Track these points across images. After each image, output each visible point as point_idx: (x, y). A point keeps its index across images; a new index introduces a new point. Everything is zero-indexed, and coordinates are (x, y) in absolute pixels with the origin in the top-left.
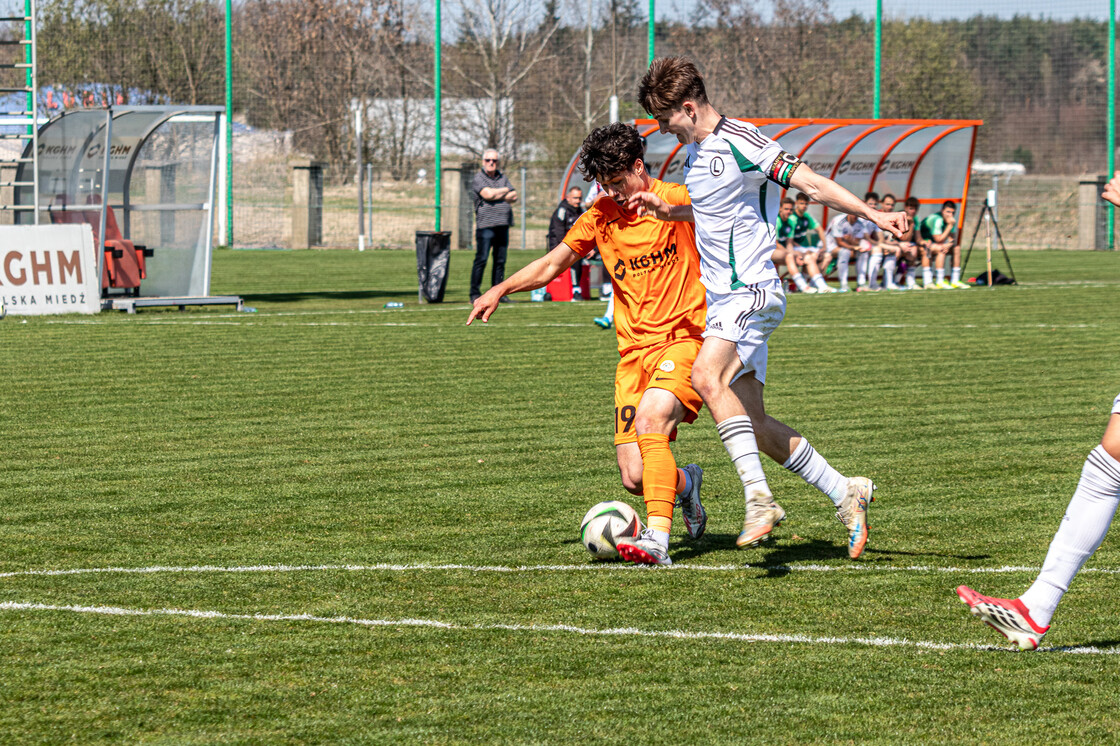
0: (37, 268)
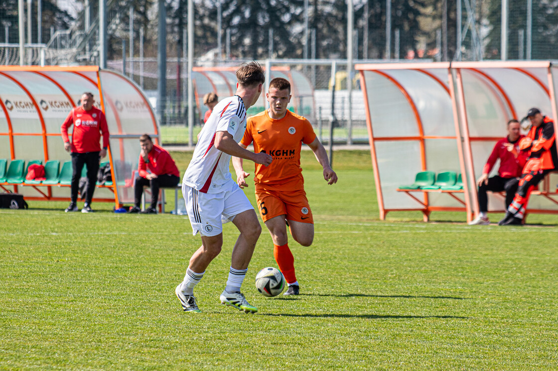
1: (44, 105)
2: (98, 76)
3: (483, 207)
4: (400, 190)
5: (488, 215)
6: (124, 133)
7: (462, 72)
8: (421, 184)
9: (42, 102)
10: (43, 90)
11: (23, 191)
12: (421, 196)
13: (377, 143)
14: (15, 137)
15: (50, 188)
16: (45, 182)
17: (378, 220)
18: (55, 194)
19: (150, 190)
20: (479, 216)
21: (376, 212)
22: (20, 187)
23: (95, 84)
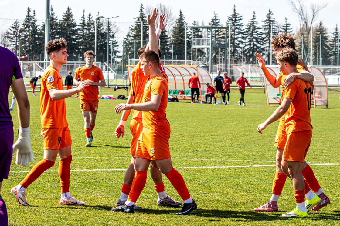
1: (184, 75)
2: (197, 68)
4: (273, 98)
6: (203, 83)
8: (278, 97)
9: (183, 75)
10: (183, 72)
11: (178, 98)
12: (278, 100)
13: (267, 86)
14: (177, 84)
15: (185, 97)
16: (184, 95)
17: (267, 106)
18: (186, 98)
19: (210, 97)
21: (267, 104)
22: (177, 96)
23: (196, 70)
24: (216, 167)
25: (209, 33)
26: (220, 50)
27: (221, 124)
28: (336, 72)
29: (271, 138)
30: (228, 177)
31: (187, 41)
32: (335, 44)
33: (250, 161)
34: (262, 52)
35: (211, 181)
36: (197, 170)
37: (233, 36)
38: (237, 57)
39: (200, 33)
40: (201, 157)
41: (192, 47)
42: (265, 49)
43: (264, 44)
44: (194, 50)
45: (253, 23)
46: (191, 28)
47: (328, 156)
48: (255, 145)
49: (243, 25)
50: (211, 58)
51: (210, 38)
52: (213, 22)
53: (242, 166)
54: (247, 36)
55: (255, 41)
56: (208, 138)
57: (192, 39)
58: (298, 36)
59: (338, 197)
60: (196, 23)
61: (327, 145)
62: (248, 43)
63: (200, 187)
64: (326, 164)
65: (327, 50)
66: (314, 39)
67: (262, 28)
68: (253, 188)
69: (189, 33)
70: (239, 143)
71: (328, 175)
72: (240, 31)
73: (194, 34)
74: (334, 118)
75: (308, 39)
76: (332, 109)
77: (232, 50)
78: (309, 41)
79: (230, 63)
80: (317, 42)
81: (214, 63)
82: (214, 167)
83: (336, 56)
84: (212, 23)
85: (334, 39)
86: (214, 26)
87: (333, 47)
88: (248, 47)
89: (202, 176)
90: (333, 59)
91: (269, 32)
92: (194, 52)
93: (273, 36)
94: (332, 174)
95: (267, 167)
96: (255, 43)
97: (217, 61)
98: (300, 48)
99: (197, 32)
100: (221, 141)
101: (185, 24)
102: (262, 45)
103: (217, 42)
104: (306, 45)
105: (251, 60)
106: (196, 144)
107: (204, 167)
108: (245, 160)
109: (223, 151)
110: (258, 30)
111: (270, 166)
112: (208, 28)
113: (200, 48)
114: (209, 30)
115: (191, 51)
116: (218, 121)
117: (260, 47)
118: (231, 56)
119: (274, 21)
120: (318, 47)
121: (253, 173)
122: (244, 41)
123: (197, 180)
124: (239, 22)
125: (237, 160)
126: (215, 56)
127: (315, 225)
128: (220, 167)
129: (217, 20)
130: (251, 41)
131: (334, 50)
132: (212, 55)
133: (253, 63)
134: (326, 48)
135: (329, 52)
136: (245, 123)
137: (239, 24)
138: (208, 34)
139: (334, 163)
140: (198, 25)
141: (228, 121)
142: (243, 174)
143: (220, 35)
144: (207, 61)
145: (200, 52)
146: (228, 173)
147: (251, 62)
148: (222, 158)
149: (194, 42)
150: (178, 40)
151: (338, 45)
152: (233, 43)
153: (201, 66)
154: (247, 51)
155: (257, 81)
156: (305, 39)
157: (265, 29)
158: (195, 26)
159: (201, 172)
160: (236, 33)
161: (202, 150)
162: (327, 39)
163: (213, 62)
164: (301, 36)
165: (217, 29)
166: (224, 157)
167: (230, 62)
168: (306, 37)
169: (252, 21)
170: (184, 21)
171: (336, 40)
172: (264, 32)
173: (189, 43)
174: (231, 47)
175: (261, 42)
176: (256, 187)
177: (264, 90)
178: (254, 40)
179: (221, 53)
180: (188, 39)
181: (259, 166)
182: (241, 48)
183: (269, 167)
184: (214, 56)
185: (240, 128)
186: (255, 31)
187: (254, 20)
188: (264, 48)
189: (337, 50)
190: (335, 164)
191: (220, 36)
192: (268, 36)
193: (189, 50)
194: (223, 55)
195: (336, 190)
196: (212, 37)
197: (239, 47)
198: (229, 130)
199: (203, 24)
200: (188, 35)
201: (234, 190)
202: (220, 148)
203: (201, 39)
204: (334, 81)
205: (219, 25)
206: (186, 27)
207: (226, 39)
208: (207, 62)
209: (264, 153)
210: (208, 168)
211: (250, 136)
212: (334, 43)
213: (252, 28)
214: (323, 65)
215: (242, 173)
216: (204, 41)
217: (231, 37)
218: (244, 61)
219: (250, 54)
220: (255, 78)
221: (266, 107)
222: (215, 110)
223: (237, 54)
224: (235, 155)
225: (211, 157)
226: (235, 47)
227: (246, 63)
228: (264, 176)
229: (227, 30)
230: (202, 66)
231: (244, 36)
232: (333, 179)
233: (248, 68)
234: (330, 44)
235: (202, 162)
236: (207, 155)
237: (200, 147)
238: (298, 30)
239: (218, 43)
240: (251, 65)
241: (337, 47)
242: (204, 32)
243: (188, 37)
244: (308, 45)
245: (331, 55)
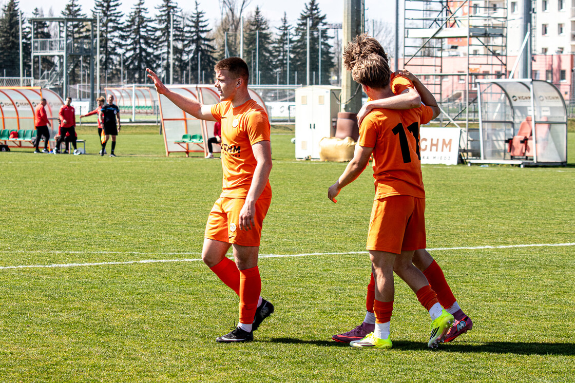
0: (432, 145)
1: (18, 104)
2: (41, 91)
3: (211, 151)
4: (175, 143)
5: (213, 154)
6: (53, 117)
7: (202, 89)
8: (185, 140)
9: (17, 103)
10: (17, 98)
11: (9, 144)
12: (185, 145)
13: (165, 121)
14: (5, 119)
15: (20, 142)
16: (18, 139)
17: (165, 156)
18: (23, 144)
19: (64, 143)
20: (210, 154)
21: (165, 153)
22: (7, 141)
23: (40, 95)
24: (74, 264)
25: (62, 29)
26: (81, 59)
27: (83, 189)
28: (286, 96)
29: (171, 212)
30: (95, 282)
31: (23, 43)
32: (283, 47)
33: (134, 252)
34: (155, 62)
35: (65, 289)
36: (41, 270)
37: (104, 35)
38: (111, 71)
39: (46, 30)
40: (49, 248)
41: (33, 55)
42: (161, 57)
43: (159, 49)
44: (37, 59)
45: (140, 12)
46: (31, 21)
47: (270, 242)
48: (143, 225)
49: (122, 16)
50: (67, 73)
51: (65, 39)
52: (70, 10)
53: (120, 263)
54: (129, 33)
55: (143, 43)
56: (61, 213)
57: (32, 40)
58: (218, 34)
59: (288, 314)
60: (39, 12)
61: (268, 224)
62: (132, 46)
63: (46, 301)
64: (267, 256)
65: (269, 57)
66: (246, 38)
67: (155, 20)
68: (139, 300)
69: (27, 30)
70: (116, 222)
71: (271, 275)
72: (116, 25)
73: (36, 32)
74: (282, 177)
75: (235, 39)
76: (279, 160)
77: (104, 60)
78: (237, 42)
79: (100, 83)
80: (251, 44)
81: (72, 82)
82: (71, 265)
83: (284, 67)
84: (68, 12)
85: (281, 39)
86: (71, 17)
87: (279, 52)
88: (132, 53)
89: (50, 280)
90: (279, 74)
91: (167, 28)
92: (35, 63)
93: (174, 33)
94: (278, 274)
95: (165, 263)
96: (144, 46)
97: (76, 78)
98: (221, 55)
99: (40, 28)
100: (83, 220)
101: (19, 14)
102: (155, 50)
103: (76, 45)
104: (233, 49)
105: (137, 76)
106: (40, 225)
107: (54, 265)
108: (127, 252)
109: (87, 236)
110: (149, 24)
111: (170, 261)
112: (59, 20)
113: (46, 56)
114: (62, 24)
115: (30, 61)
116: (78, 184)
117: (152, 54)
118: (101, 69)
119: (176, 7)
120: (253, 51)
121: (139, 274)
122: (123, 43)
123: (40, 289)
124: (115, 9)
125: (112, 251)
126: (73, 70)
127: (248, 362)
128: (83, 265)
129: (76, 6)
130: (136, 42)
131: (281, 58)
132: (67, 68)
133: (140, 82)
134: (268, 55)
135: (272, 61)
136: (127, 188)
137: (114, 14)
138: (60, 31)
139: (281, 254)
140: (43, 15)
141: (96, 184)
142: (122, 275)
143: (82, 33)
144: (58, 79)
145: (47, 62)
146: (95, 275)
147: (136, 80)
148: (85, 248)
149: (36, 45)
150: (7, 41)
151: (288, 49)
152: (104, 45)
153: (48, 87)
154: (130, 61)
155: (147, 113)
156: (231, 38)
157: (160, 21)
158: (38, 17)
159: (49, 274)
160: (109, 29)
161: (50, 235)
162: (268, 38)
163: (70, 81)
164: (224, 33)
165: (75, 23)
166: (89, 247)
167: (100, 80)
168: (232, 36)
169: (137, 9)
170: (18, 9)
171: (284, 40)
172: (158, 26)
173: (27, 48)
174: (101, 53)
175: (154, 44)
176: (145, 298)
177: (159, 129)
178: (142, 41)
179: (84, 65)
180: (24, 41)
181: (150, 261)
182: (119, 55)
183: (168, 263)
184: (70, 70)
185: (117, 197)
186: (144, 25)
187: (141, 6)
188: (160, 55)
189: (285, 58)
190: (282, 256)
191: (81, 35)
192: (166, 34)
193: (27, 60)
194: (87, 68)
195: (285, 302)
196: (67, 36)
197: (116, 54)
198: (98, 199)
199: (51, 13)
200: (26, 34)
201: (107, 304)
202: (81, 231)
203: (49, 40)
204: (282, 112)
205: (79, 15)
206: (22, 18)
207: (93, 41)
208: (60, 80)
209: (160, 239)
210: (60, 267)
211: (135, 210)
212: (281, 45)
213: (137, 19)
214: (262, 83)
215: (120, 274)
216: (53, 43)
217: (101, 36)
218: (124, 78)
219: (134, 65)
220: (142, 107)
221: (163, 159)
222: (75, 166)
223: (113, 66)
224: (109, 243)
225: (66, 246)
226: (108, 53)
227: (128, 83)
228: (159, 279)
229: (94, 24)
230: (50, 88)
231: (125, 34)
232: (278, 282)
233: (132, 90)
234: (274, 47)
235: (50, 257)
236: (59, 244)
237: (47, 230)
238: (219, 23)
239: (78, 47)
240: (137, 84)
241: (286, 51)
242: (53, 28)
243: (24, 37)
244: (236, 49)
245: (276, 67)
